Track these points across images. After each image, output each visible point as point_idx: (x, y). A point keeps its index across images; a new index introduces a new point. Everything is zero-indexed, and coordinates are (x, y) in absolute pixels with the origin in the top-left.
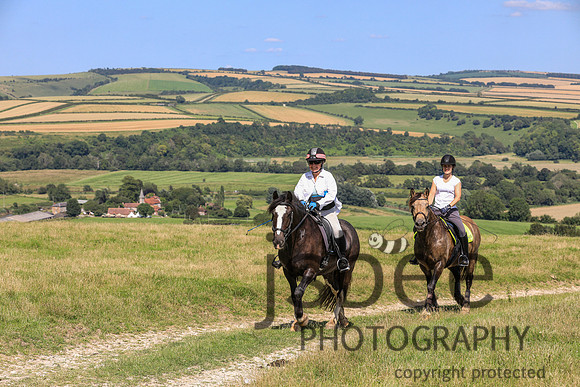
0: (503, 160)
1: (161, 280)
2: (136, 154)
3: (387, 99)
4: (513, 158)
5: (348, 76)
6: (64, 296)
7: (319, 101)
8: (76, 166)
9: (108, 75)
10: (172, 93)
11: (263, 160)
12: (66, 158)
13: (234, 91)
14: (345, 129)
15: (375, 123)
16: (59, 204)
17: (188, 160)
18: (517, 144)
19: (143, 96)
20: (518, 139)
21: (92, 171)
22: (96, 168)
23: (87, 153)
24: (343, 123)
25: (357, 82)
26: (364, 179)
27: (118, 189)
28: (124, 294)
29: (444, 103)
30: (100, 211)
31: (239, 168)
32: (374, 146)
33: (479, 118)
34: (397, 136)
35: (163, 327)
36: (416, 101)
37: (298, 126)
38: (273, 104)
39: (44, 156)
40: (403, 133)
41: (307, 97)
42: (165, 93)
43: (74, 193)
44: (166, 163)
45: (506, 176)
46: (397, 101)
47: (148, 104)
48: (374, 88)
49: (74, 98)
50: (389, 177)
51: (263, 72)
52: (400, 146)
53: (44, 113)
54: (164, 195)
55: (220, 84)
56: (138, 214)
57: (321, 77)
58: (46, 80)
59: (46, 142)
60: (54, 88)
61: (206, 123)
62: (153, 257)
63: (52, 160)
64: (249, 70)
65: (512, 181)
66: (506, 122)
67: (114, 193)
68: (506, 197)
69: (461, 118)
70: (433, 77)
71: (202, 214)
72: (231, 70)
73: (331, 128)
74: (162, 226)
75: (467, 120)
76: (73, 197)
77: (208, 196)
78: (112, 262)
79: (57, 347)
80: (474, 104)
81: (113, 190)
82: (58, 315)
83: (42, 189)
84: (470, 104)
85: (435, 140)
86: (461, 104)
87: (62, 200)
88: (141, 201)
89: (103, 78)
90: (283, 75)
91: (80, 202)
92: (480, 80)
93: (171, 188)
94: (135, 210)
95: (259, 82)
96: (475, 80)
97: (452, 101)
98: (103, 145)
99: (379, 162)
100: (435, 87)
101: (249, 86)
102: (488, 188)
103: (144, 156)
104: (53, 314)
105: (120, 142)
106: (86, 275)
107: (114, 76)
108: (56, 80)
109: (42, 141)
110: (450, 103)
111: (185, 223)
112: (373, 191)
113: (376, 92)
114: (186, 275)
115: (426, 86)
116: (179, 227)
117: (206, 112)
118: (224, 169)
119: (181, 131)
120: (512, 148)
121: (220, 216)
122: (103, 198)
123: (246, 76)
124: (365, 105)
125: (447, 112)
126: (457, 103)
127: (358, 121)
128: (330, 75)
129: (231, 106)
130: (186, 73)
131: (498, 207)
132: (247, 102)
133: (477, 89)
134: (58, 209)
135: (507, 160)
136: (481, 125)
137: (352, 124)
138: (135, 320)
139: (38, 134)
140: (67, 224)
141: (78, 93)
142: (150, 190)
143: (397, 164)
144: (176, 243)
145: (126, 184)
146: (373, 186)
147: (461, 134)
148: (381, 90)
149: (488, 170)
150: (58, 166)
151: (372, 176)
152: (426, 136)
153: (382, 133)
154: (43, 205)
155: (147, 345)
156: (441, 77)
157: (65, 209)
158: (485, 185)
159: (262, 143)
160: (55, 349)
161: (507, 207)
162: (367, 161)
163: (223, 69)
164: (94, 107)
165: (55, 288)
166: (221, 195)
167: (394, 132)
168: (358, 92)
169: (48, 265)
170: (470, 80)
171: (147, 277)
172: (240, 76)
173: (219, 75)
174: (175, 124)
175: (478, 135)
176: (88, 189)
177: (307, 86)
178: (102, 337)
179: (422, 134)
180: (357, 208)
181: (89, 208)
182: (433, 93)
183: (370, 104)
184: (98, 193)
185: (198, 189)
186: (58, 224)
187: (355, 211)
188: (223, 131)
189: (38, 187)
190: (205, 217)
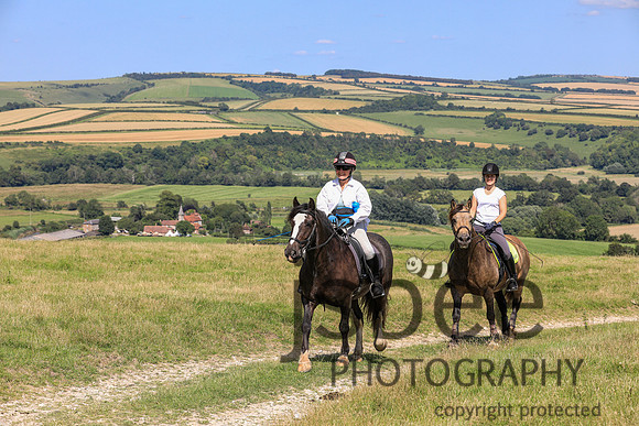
0: (579, 173)
1: (203, 305)
2: (175, 167)
3: (451, 107)
4: (589, 172)
5: (408, 81)
6: (97, 322)
7: (376, 108)
8: (109, 180)
9: (144, 80)
10: (214, 100)
11: (314, 173)
12: (98, 171)
13: (282, 97)
14: (404, 140)
15: (437, 132)
16: (91, 221)
17: (231, 173)
18: (593, 156)
19: (183, 104)
20: (595, 150)
21: (127, 185)
22: (130, 182)
23: (121, 166)
24: (402, 132)
25: (418, 88)
26: (425, 194)
27: (155, 205)
28: (162, 320)
29: (514, 110)
30: (134, 229)
31: (287, 183)
32: (436, 159)
33: (552, 128)
34: (461, 147)
35: (205, 356)
36: (482, 109)
37: (353, 136)
38: (325, 112)
39: (74, 168)
40: (468, 144)
41: (363, 104)
42: (206, 100)
43: (107, 209)
44: (208, 177)
45: (581, 191)
46: (462, 108)
47: (188, 112)
48: (436, 94)
49: (106, 105)
50: (452, 192)
51: (314, 77)
52: (465, 158)
53: (74, 121)
54: (205, 211)
55: (267, 90)
56: (177, 233)
57: (378, 83)
58: (76, 86)
59: (77, 154)
60: (86, 95)
61: (251, 132)
62: (194, 279)
63: (82, 173)
64: (299, 75)
65: (589, 197)
66: (582, 132)
67: (150, 209)
68: (582, 214)
69: (532, 127)
70: (501, 82)
71: (247, 232)
72: (279, 74)
73: (388, 138)
74: (204, 246)
75: (539, 129)
76: (106, 213)
77: (254, 213)
78: (148, 285)
79: (89, 378)
80: (546, 112)
81: (149, 206)
82: (90, 342)
83: (72, 204)
84: (542, 111)
85: (503, 152)
86: (532, 112)
87: (94, 217)
88: (181, 218)
89: (139, 84)
90: (336, 80)
91: (113, 219)
92: (553, 85)
93: (213, 203)
94: (174, 228)
95: (310, 87)
96: (547, 85)
97: (523, 109)
98: (139, 157)
99: (441, 175)
100: (503, 93)
101: (299, 92)
102: (562, 205)
103: (184, 170)
104: (85, 341)
105: (158, 154)
106: (120, 299)
107: (151, 82)
108: (87, 85)
109: (72, 153)
110: (520, 111)
111: (228, 242)
112: (435, 207)
113: (439, 98)
114: (230, 299)
115: (493, 92)
116: (222, 247)
117: (252, 121)
118: (272, 183)
119: (224, 142)
120: (588, 160)
121: (267, 235)
122: (138, 214)
123: (296, 82)
124: (426, 113)
125: (517, 120)
126: (528, 111)
127: (419, 131)
128: (388, 80)
129: (278, 114)
130: (229, 78)
131: (573, 225)
132: (296, 110)
133: (550, 95)
134: (90, 227)
135: (583, 173)
136: (554, 135)
137: (412, 134)
138: (174, 348)
139: (67, 144)
140: (100, 243)
141: (112, 100)
142: (190, 207)
143: (461, 178)
144: (218, 264)
145: (164, 200)
146: (435, 202)
147: (533, 145)
148: (444, 97)
149: (562, 185)
150: (89, 179)
151: (434, 192)
152: (493, 147)
153: (445, 144)
154: (73, 222)
155: (187, 375)
156: (510, 82)
157: (97, 227)
158: (558, 201)
159: (312, 155)
160: (87, 380)
161: (583, 225)
162: (428, 175)
163: (271, 74)
164: (130, 116)
165: (88, 313)
166: (268, 212)
167: (458, 143)
168: (419, 99)
169: (79, 288)
170: (543, 86)
171: (187, 301)
172: (289, 82)
173: (266, 80)
174: (218, 134)
175: (551, 146)
176: (122, 205)
177: (364, 92)
178: (138, 367)
179: (490, 145)
180: (418, 226)
181: (124, 226)
182: (501, 100)
183: (432, 112)
184: (133, 209)
185: (243, 205)
186: (90, 243)
187: (415, 229)
188: (270, 142)
189: (68, 203)
190: (250, 236)
